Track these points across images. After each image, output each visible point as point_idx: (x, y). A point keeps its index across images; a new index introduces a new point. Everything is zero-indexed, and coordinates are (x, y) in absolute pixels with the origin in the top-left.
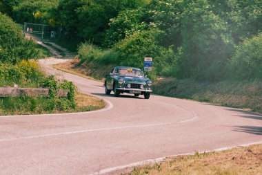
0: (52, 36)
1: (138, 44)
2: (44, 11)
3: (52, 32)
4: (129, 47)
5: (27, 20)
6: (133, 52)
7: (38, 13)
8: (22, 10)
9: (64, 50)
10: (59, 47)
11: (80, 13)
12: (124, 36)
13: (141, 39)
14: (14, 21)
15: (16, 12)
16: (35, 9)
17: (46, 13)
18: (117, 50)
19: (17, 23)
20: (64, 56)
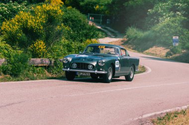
0: (108, 22)
1: (168, 27)
2: (102, 5)
3: (108, 20)
4: (162, 29)
5: (90, 12)
6: (165, 33)
7: (98, 7)
8: (87, 5)
9: (116, 32)
10: (112, 30)
11: (127, 6)
12: (158, 22)
13: (170, 23)
14: (81, 12)
15: (82, 6)
16: (95, 4)
17: (103, 7)
18: (154, 31)
19: (83, 14)
20: (116, 37)
